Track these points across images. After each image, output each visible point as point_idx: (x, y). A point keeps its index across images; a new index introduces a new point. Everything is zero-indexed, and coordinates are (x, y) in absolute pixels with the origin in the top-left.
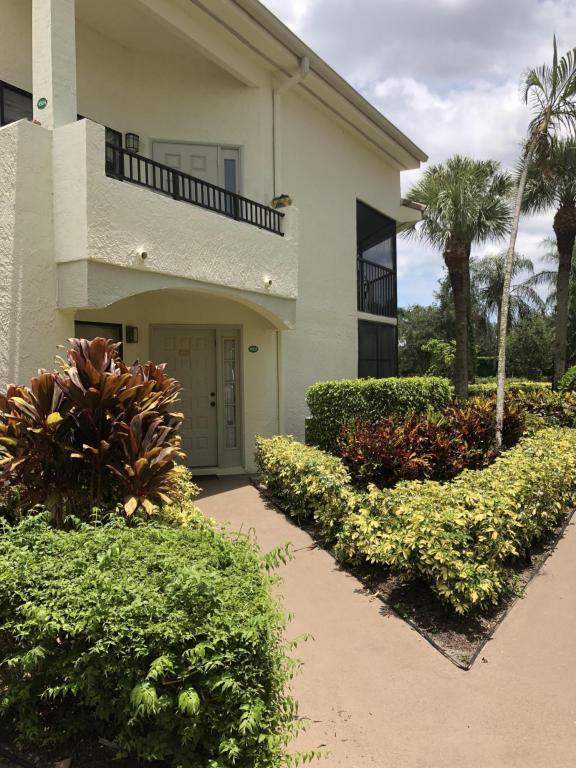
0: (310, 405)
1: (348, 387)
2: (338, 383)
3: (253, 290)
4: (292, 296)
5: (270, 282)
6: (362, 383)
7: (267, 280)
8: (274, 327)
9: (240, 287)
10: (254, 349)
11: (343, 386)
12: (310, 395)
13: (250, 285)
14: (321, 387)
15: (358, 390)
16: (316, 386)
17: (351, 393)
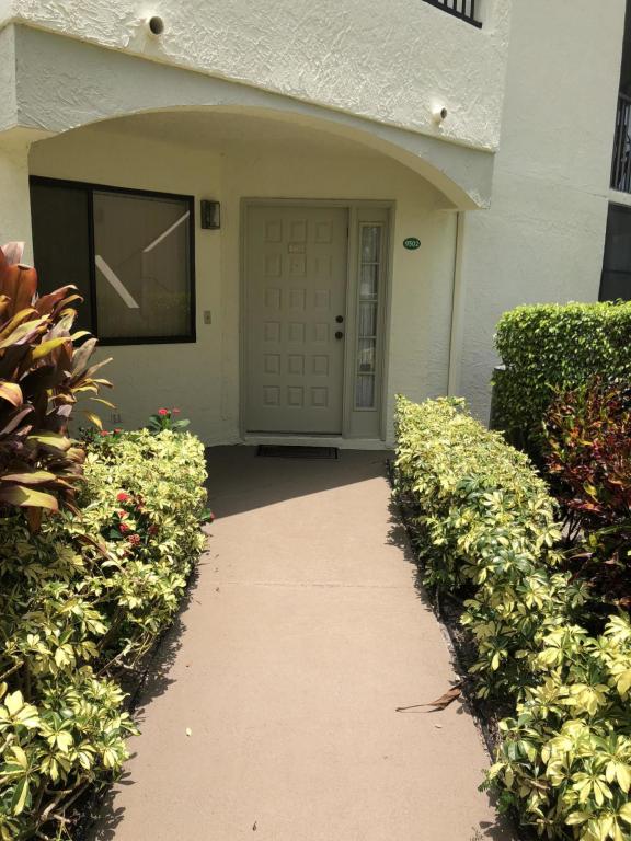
0: (500, 347)
1: (579, 317)
2: (558, 309)
3: (408, 125)
4: (488, 146)
5: (443, 113)
6: (608, 311)
7: (437, 110)
8: (452, 206)
9: (379, 117)
10: (412, 244)
11: (568, 315)
12: (503, 330)
13: (402, 117)
14: (525, 314)
15: (598, 323)
16: (515, 313)
17: (583, 329)
